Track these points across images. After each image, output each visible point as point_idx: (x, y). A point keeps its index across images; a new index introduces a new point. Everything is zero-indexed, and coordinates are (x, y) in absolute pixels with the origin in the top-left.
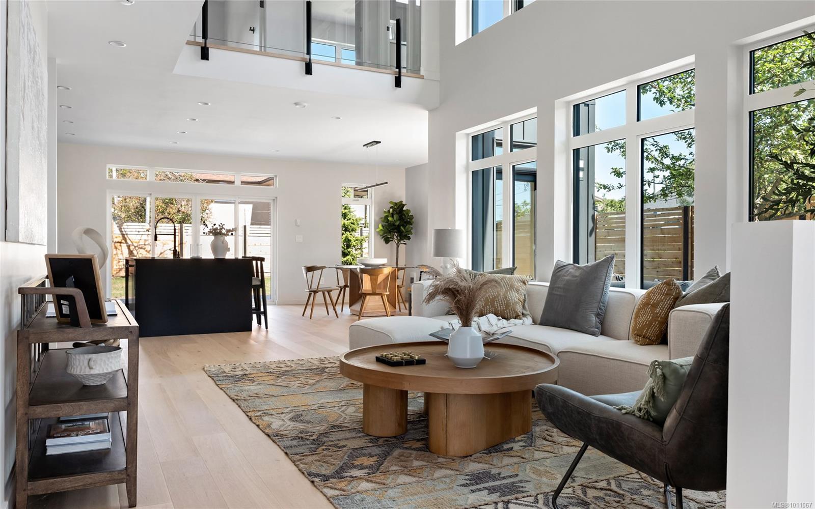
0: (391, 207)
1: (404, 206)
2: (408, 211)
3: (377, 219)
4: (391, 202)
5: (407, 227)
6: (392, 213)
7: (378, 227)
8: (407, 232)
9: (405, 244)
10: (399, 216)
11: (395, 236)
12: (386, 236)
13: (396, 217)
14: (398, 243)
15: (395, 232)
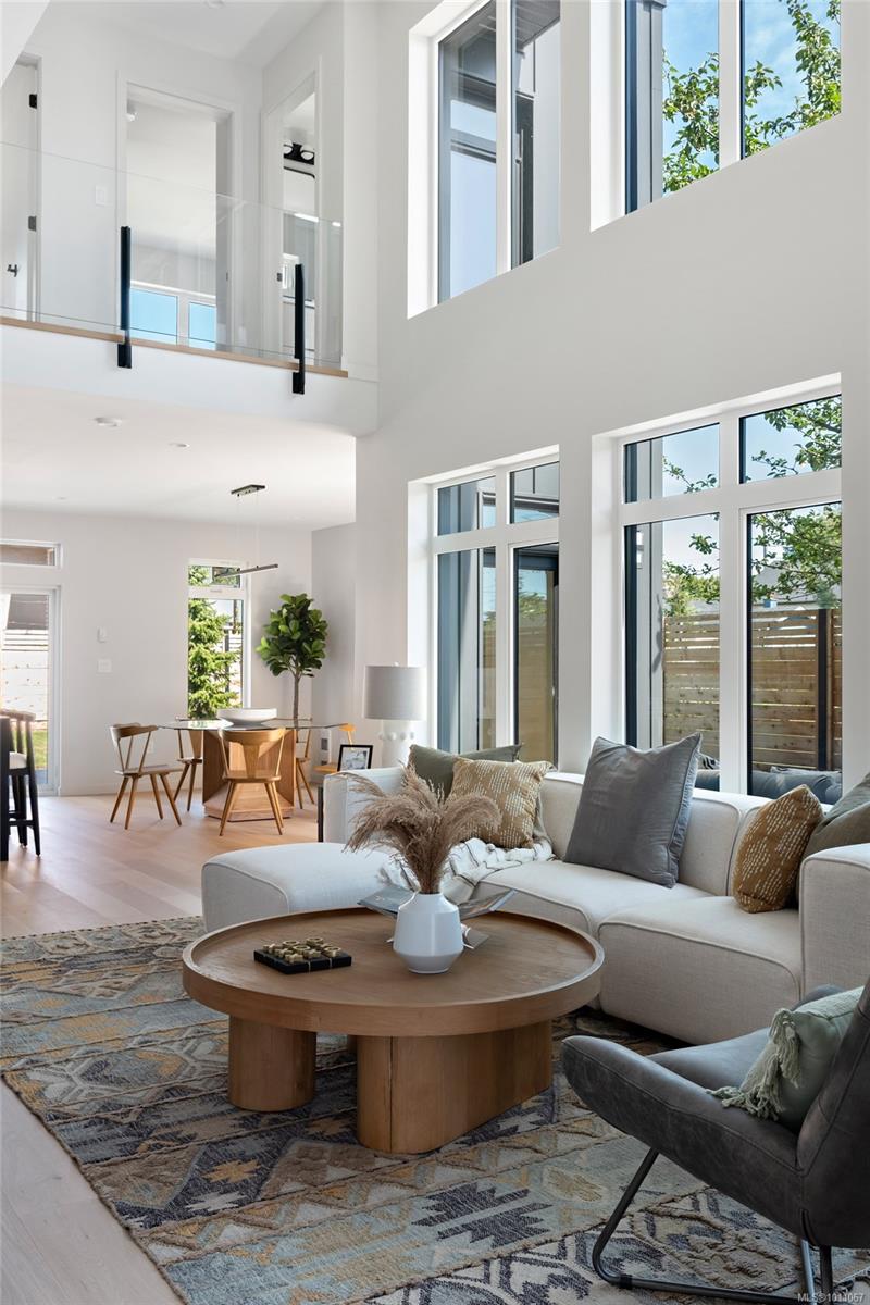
0: (285, 606)
1: (308, 603)
2: (318, 613)
3: (258, 626)
4: (284, 596)
5: (315, 643)
6: (287, 618)
7: (260, 644)
8: (316, 652)
9: (311, 676)
10: (301, 624)
11: (291, 662)
12: (274, 659)
13: (293, 624)
14: (298, 673)
15: (293, 654)
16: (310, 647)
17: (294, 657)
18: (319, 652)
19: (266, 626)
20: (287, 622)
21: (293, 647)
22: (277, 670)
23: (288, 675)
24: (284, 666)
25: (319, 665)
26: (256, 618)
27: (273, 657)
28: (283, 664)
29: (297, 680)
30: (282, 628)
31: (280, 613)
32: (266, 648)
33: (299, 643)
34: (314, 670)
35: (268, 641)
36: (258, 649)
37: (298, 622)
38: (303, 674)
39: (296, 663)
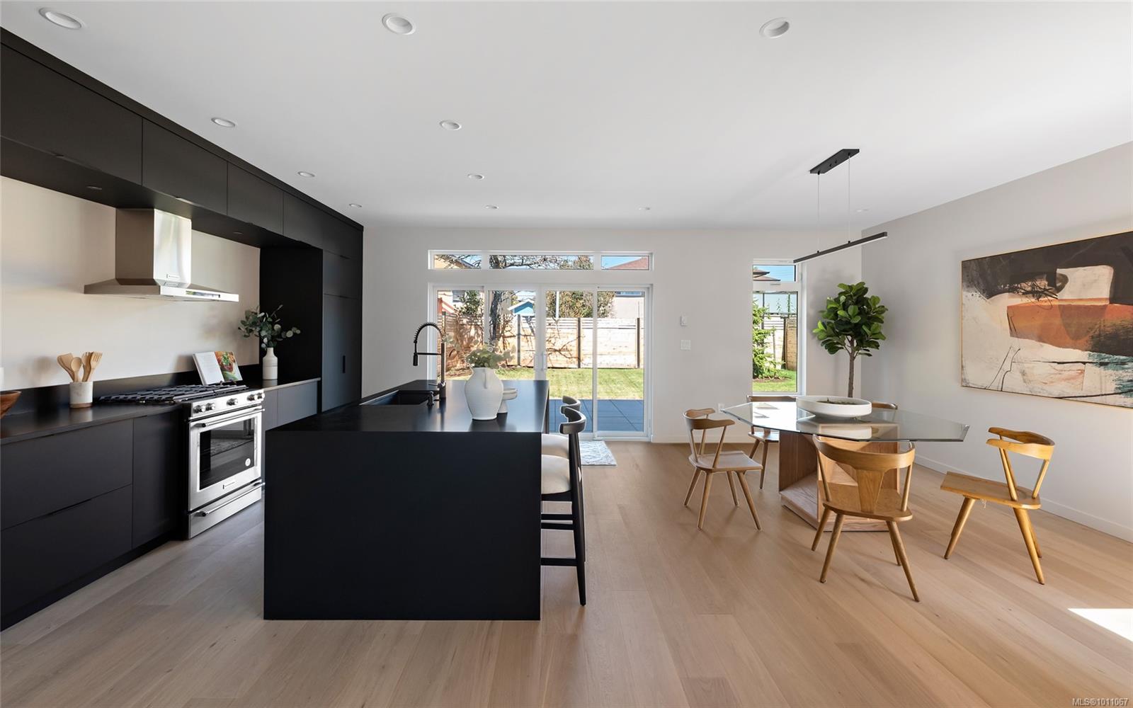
0: (841, 294)
1: (866, 290)
2: (876, 299)
3: (812, 312)
4: (841, 285)
5: (874, 326)
6: (844, 304)
7: (816, 327)
8: (874, 334)
9: (869, 355)
10: (859, 308)
11: (846, 341)
12: (830, 340)
13: (852, 309)
14: (853, 352)
15: (849, 335)
16: (870, 330)
17: (850, 338)
18: (878, 335)
19: (822, 312)
20: (845, 307)
21: (851, 329)
22: (832, 348)
23: (844, 355)
24: (840, 346)
25: (877, 346)
26: (810, 306)
27: (828, 338)
28: (838, 343)
29: (853, 358)
30: (841, 313)
31: (837, 300)
32: (822, 331)
33: (858, 326)
34: (872, 351)
35: (823, 324)
36: (815, 331)
37: (856, 307)
38: (860, 354)
39: (851, 342)
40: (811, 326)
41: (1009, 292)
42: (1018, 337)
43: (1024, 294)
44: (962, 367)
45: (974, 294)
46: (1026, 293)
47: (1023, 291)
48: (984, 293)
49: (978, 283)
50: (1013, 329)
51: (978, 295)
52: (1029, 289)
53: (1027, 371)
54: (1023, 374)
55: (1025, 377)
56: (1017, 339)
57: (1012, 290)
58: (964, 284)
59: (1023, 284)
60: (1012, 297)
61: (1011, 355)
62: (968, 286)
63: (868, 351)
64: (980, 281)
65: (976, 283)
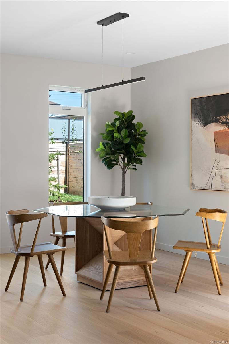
0: (116, 119)
1: (133, 117)
2: (140, 125)
4: (116, 113)
5: (139, 146)
6: (118, 127)
7: (99, 147)
8: (139, 152)
9: (136, 169)
10: (129, 132)
11: (120, 159)
12: (108, 158)
13: (124, 132)
14: (125, 167)
15: (122, 153)
16: (136, 149)
17: (122, 156)
18: (141, 153)
19: (103, 134)
20: (119, 131)
21: (123, 148)
22: (110, 165)
23: (118, 169)
24: (115, 163)
25: (141, 162)
26: (94, 129)
27: (107, 156)
28: (114, 160)
29: (124, 172)
30: (116, 135)
31: (113, 125)
32: (103, 150)
33: (128, 146)
34: (138, 166)
35: (103, 144)
36: (97, 150)
37: (127, 131)
38: (130, 168)
39: (123, 159)
40: (94, 146)
41: (215, 122)
42: (219, 153)
43: (222, 123)
44: (191, 175)
45: (198, 123)
46: (223, 123)
47: (221, 122)
48: (203, 122)
49: (200, 115)
50: (217, 147)
51: (200, 124)
52: (224, 120)
53: (223, 175)
54: (221, 177)
55: (222, 179)
56: (218, 154)
57: (217, 121)
58: (193, 115)
59: (222, 117)
60: (216, 125)
61: (215, 165)
62: (195, 117)
63: (135, 166)
64: (201, 114)
65: (199, 115)
